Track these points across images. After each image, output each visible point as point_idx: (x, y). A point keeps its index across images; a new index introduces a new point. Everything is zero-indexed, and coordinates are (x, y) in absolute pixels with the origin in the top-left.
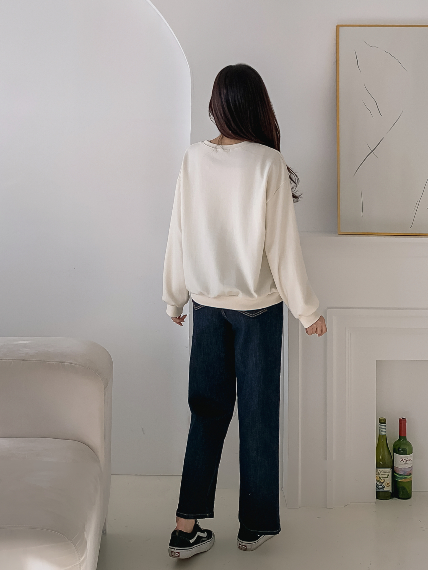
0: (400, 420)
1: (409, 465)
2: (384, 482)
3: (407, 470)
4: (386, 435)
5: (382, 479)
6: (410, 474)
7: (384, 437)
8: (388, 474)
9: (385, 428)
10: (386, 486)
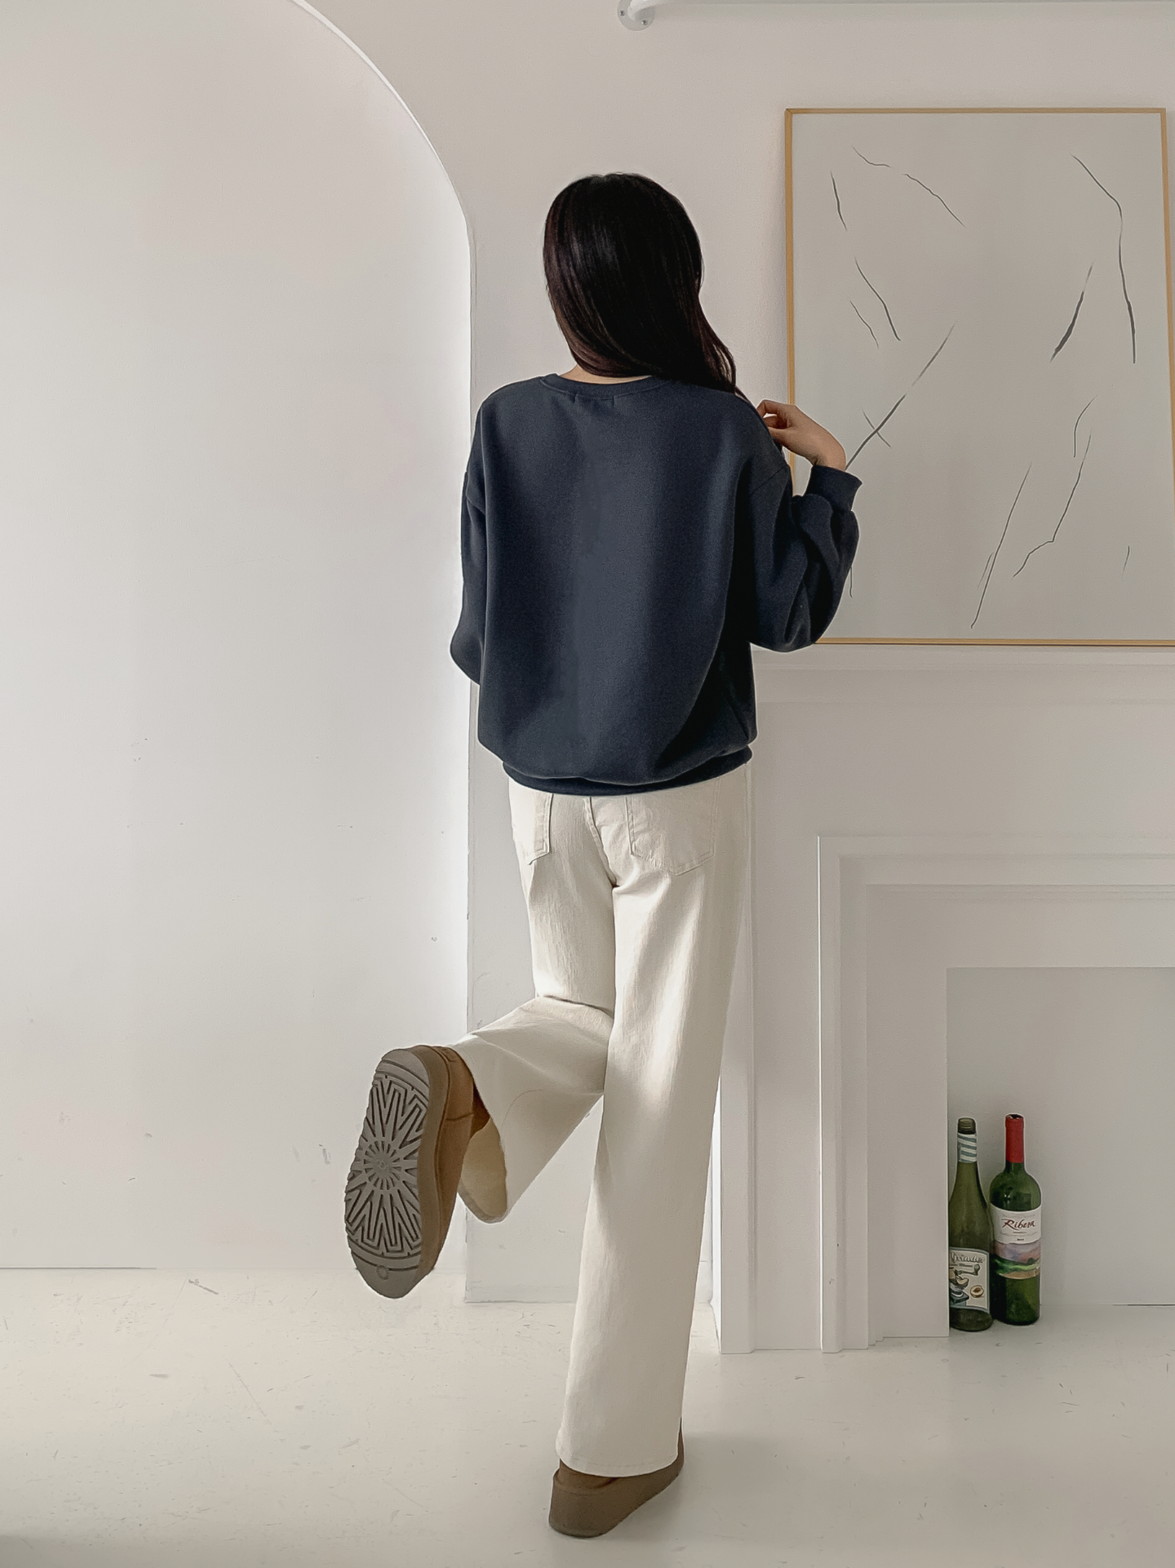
0: (1008, 1120)
1: (1030, 1236)
2: (966, 1284)
3: (1022, 1250)
4: (976, 1162)
5: (962, 1276)
6: (1031, 1261)
7: (972, 1169)
8: (976, 1263)
9: (972, 1144)
10: (972, 1295)
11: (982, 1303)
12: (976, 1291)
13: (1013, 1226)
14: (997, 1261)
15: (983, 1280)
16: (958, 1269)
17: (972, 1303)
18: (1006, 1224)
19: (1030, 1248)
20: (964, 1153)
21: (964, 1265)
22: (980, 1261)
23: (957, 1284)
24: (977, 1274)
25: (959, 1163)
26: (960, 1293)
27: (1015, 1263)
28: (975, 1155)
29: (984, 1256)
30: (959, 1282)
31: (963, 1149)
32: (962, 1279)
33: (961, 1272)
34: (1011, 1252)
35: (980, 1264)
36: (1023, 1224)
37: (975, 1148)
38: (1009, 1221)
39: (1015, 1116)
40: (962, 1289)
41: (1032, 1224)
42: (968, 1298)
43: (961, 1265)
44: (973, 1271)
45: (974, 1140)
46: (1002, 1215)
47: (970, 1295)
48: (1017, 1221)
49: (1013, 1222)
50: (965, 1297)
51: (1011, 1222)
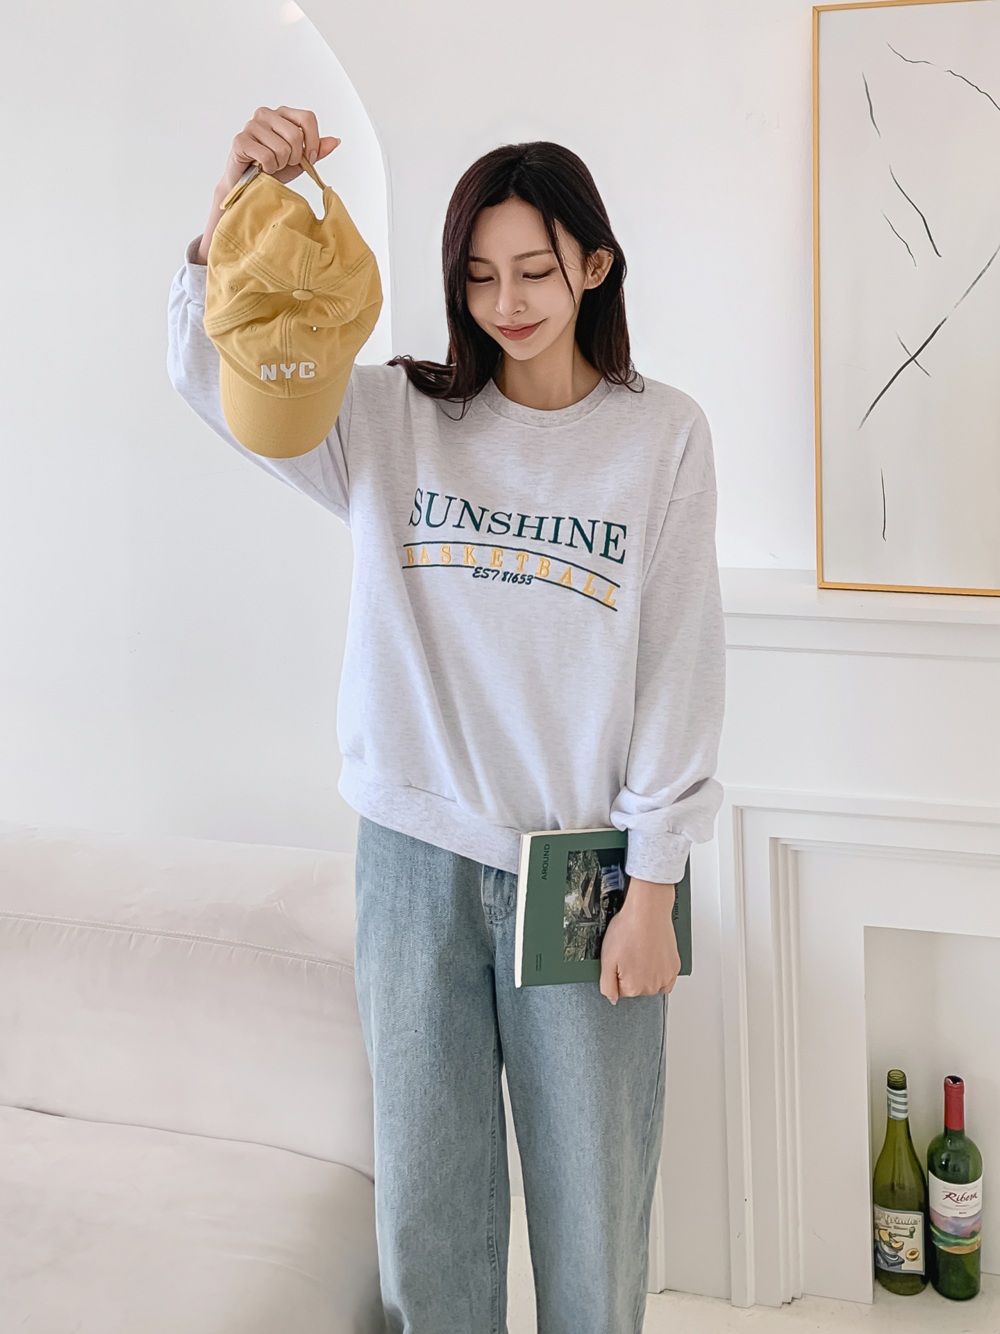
0: (946, 1085)
1: (970, 1209)
2: (901, 1249)
3: (964, 1225)
4: (907, 1120)
5: (897, 1238)
7: (904, 1124)
8: (912, 1226)
9: (902, 1100)
10: (907, 1258)
11: (916, 1266)
12: (912, 1254)
13: (955, 1198)
14: (933, 1230)
15: (917, 1243)
16: (893, 1231)
17: (908, 1267)
18: (947, 1196)
19: (973, 1221)
20: (895, 1109)
21: (898, 1228)
22: (915, 1223)
23: (891, 1247)
24: (911, 1236)
25: (888, 1117)
26: (895, 1256)
27: (956, 1237)
28: (906, 1111)
29: (918, 1217)
30: (894, 1245)
31: (893, 1105)
32: (897, 1242)
33: (896, 1235)
34: (952, 1225)
35: (914, 1226)
36: (965, 1196)
37: (905, 1104)
38: (951, 1194)
39: (956, 1079)
40: (897, 1252)
41: (975, 1196)
42: (903, 1262)
43: (895, 1227)
44: (908, 1234)
45: (905, 1096)
46: (940, 1186)
47: (906, 1260)
48: (960, 1194)
49: (955, 1195)
50: (902, 1260)
51: (953, 1195)
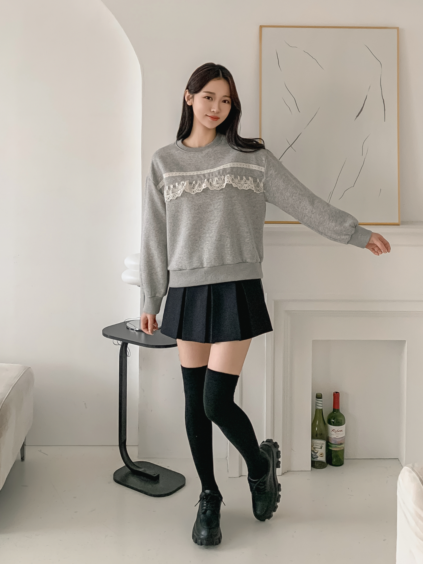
0: (334, 394)
1: (341, 435)
3: (337, 440)
6: (341, 444)
7: (321, 411)
8: (321, 445)
9: (321, 402)
10: (319, 456)
11: (323, 459)
12: (321, 454)
13: (335, 431)
14: (329, 444)
15: (323, 451)
16: (315, 447)
17: (319, 459)
18: (332, 431)
19: (341, 439)
21: (317, 445)
22: (323, 444)
23: (314, 452)
24: (321, 449)
25: (316, 409)
27: (335, 445)
28: (322, 407)
29: (324, 442)
31: (317, 404)
32: (316, 450)
34: (334, 440)
36: (338, 431)
37: (322, 404)
39: (337, 392)
40: (316, 454)
41: (342, 431)
43: (315, 445)
44: (320, 447)
46: (331, 427)
48: (336, 430)
49: (335, 430)
50: (317, 457)
51: (334, 430)
